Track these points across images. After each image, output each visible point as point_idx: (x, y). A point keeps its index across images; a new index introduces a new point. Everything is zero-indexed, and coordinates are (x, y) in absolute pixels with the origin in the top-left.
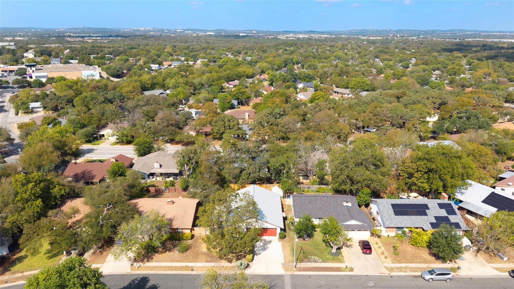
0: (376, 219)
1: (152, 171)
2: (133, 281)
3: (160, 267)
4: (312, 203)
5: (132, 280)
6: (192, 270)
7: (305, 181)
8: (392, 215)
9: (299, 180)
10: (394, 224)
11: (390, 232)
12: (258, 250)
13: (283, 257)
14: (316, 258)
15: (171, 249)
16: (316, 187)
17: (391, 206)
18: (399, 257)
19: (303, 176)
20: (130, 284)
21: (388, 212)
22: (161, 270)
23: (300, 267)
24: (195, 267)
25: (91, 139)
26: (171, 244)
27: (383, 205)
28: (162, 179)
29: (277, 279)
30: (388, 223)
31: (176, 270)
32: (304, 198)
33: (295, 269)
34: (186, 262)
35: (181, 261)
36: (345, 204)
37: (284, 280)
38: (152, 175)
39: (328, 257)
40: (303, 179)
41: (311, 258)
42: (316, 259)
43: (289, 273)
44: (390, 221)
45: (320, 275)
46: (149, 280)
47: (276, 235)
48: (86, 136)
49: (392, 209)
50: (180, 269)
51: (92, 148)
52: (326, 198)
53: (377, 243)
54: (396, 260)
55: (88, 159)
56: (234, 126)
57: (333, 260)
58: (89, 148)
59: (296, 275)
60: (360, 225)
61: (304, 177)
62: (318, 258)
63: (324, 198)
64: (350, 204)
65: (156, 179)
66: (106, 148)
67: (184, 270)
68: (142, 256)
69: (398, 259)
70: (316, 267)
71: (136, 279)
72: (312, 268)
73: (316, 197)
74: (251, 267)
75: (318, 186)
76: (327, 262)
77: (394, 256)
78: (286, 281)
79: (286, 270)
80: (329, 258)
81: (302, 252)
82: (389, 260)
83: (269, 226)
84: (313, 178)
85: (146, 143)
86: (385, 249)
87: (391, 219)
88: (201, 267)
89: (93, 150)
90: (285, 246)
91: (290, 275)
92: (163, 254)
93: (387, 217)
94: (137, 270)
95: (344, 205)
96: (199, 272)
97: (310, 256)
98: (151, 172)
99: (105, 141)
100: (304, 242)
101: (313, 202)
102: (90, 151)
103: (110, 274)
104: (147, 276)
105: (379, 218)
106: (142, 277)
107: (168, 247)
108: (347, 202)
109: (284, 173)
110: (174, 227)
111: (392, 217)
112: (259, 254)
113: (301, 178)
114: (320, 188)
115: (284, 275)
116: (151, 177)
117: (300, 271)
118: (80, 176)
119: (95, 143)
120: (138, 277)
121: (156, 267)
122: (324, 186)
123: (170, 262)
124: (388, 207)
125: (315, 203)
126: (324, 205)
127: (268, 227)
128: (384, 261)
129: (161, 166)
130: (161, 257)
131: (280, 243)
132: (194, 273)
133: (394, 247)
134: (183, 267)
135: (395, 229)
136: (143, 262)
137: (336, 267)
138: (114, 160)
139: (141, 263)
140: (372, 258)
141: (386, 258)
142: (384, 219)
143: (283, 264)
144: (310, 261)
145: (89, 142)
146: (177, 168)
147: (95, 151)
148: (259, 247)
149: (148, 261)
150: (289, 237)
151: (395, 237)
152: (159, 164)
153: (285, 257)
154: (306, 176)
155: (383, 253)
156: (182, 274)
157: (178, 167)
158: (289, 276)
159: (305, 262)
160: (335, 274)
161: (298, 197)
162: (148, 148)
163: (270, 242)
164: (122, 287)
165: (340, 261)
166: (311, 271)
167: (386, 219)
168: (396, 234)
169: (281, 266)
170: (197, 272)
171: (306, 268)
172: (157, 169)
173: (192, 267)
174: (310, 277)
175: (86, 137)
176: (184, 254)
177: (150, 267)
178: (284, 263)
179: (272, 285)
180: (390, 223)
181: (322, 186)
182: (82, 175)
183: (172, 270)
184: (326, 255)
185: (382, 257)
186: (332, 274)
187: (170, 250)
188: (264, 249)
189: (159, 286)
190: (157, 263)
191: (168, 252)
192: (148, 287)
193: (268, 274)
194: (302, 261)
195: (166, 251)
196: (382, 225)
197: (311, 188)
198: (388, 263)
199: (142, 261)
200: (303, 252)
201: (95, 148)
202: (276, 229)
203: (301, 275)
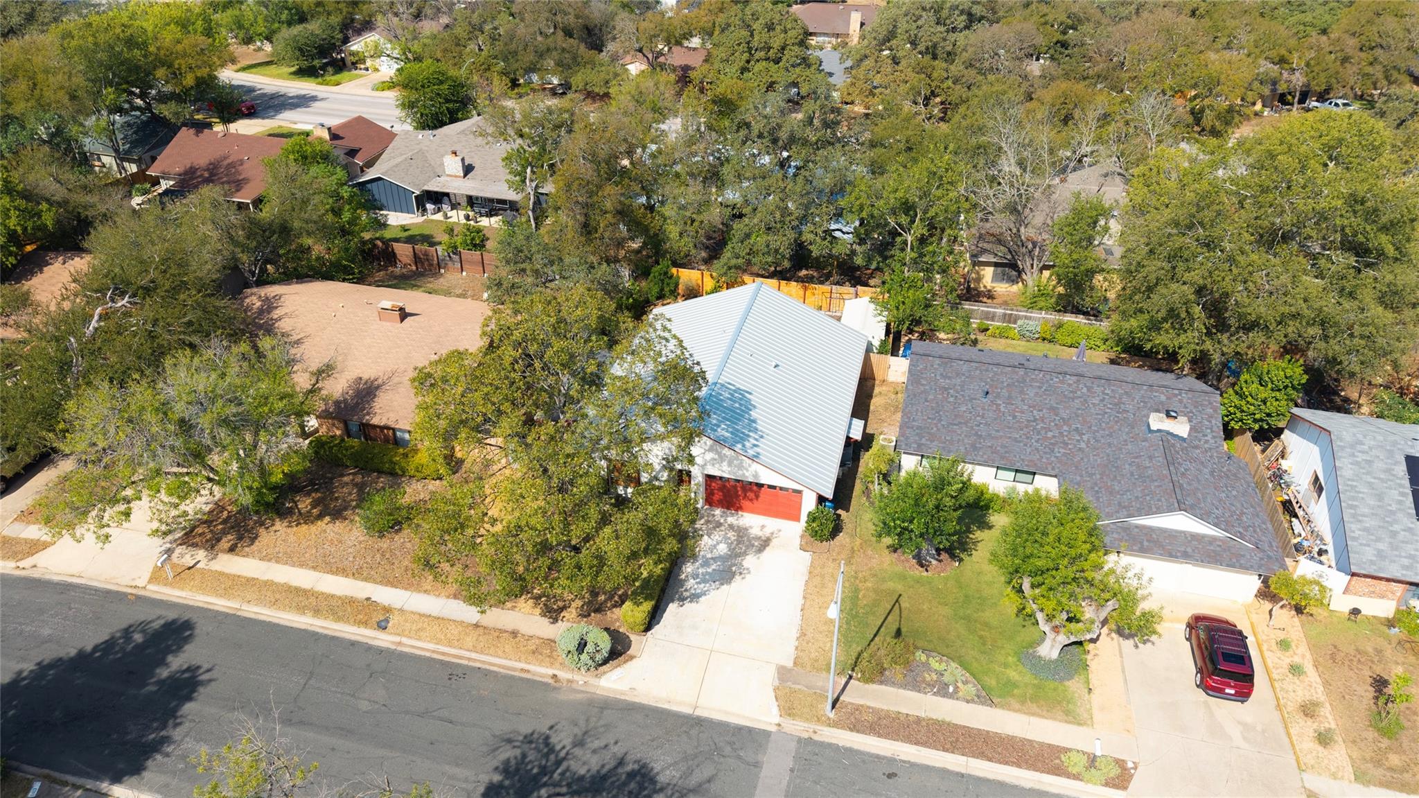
0: (1300, 513)
1: (434, 186)
2: (127, 632)
3: (269, 584)
4: (998, 396)
5: (124, 626)
6: (382, 626)
7: (1002, 288)
8: (1400, 515)
9: (979, 279)
10: (1406, 562)
11: (1372, 594)
12: (695, 576)
13: (794, 633)
14: (953, 671)
15: (346, 509)
16: (1041, 319)
17: (1401, 469)
18: (1400, 750)
19: (996, 265)
20: (108, 646)
21: (1380, 498)
22: (259, 602)
23: (858, 708)
24: (401, 610)
25: (317, 63)
26: (356, 485)
27: (1360, 457)
28: (467, 218)
29: (728, 750)
30: (1369, 553)
31: (317, 612)
32: (965, 367)
33: (832, 715)
34: (375, 582)
35: (357, 574)
36: (1157, 422)
37: (757, 765)
38: (437, 198)
39: (1013, 674)
40: (995, 278)
41: (926, 665)
42: (946, 678)
43: (799, 728)
44: (1381, 546)
45: (944, 773)
46: (187, 640)
47: (797, 519)
48: (301, 50)
49: (1407, 483)
50: (334, 613)
51: (314, 94)
52: (1071, 380)
53: (1284, 645)
54: (1378, 763)
55: (280, 127)
56: (783, 48)
57: (1034, 699)
58: (303, 92)
59: (830, 745)
60: (1213, 540)
61: (1000, 270)
62: (959, 672)
63: (1062, 382)
64: (1181, 428)
65: (446, 217)
66: (354, 98)
67: (347, 622)
68: (225, 522)
69: (1395, 760)
70: (936, 722)
71: (142, 626)
72: (918, 720)
73: (1021, 372)
74: (632, 658)
75: (1054, 317)
76: (1002, 707)
77: (1371, 734)
78: (764, 772)
79: (788, 710)
80: (1015, 685)
81: (892, 625)
82: (1339, 755)
83: (767, 478)
84: (1037, 279)
85: (441, 82)
86: (1326, 684)
87: (1394, 534)
88: (421, 615)
89: (314, 99)
90: (823, 576)
91: (800, 740)
92: (304, 527)
93: (1369, 522)
94: (171, 585)
95: (1154, 427)
96: (404, 640)
97: (924, 658)
98: (426, 188)
99: (361, 76)
100: (919, 572)
101: (1005, 393)
102: (303, 101)
103: (70, 580)
104: (194, 618)
105: (1319, 512)
106: (171, 615)
107: (337, 499)
108: (1168, 415)
109: (905, 242)
110: (375, 421)
111: (1396, 527)
112: (695, 597)
113: (988, 272)
114: (1060, 326)
115: (767, 734)
116: (430, 206)
117: (854, 728)
118: (201, 176)
119: (328, 78)
120: (159, 618)
121: (249, 580)
122: (1081, 319)
123: (314, 568)
124: (1388, 471)
125: (1010, 397)
126: (1053, 409)
127: (764, 480)
128: (1309, 760)
129: (468, 169)
130: (292, 538)
131: (807, 556)
132: (383, 640)
133: (1380, 684)
134: (351, 601)
135: (1399, 589)
136: (212, 547)
137: (1042, 744)
138: (326, 136)
139: (201, 554)
140: (1245, 726)
141: (1324, 739)
142: (1353, 528)
143: (783, 672)
144: (916, 685)
145: (306, 72)
146: (508, 181)
147: (317, 104)
148: (706, 563)
149: (232, 550)
150: (853, 536)
151: (1390, 623)
152: (459, 159)
153: (803, 634)
154: (1011, 269)
155: (1308, 710)
156: (333, 638)
157: (511, 177)
158: (793, 745)
159: (893, 684)
160: (1028, 785)
161: (938, 361)
162: (447, 101)
163: (765, 543)
164: (73, 652)
165: (1067, 713)
166: (909, 739)
167: (1365, 530)
168: (1398, 611)
169: (769, 677)
170: (397, 639)
171: (888, 715)
172: (451, 180)
173: (388, 610)
174: (892, 770)
175: (298, 53)
176: (384, 544)
177: (228, 576)
178: (790, 664)
179: (693, 781)
180: (1380, 555)
181: (1069, 318)
182: (206, 175)
183: (301, 609)
184: (1006, 665)
185: (1304, 730)
186: (1008, 780)
187: (337, 514)
188: (726, 573)
189: (210, 681)
190: (264, 565)
191: (327, 519)
192: (164, 673)
193: (698, 713)
194: (877, 674)
195: (320, 517)
196: (1330, 548)
197: (1020, 322)
198: (1334, 776)
199: (211, 545)
200: (895, 627)
201: (320, 95)
202: (800, 492)
203: (850, 751)
